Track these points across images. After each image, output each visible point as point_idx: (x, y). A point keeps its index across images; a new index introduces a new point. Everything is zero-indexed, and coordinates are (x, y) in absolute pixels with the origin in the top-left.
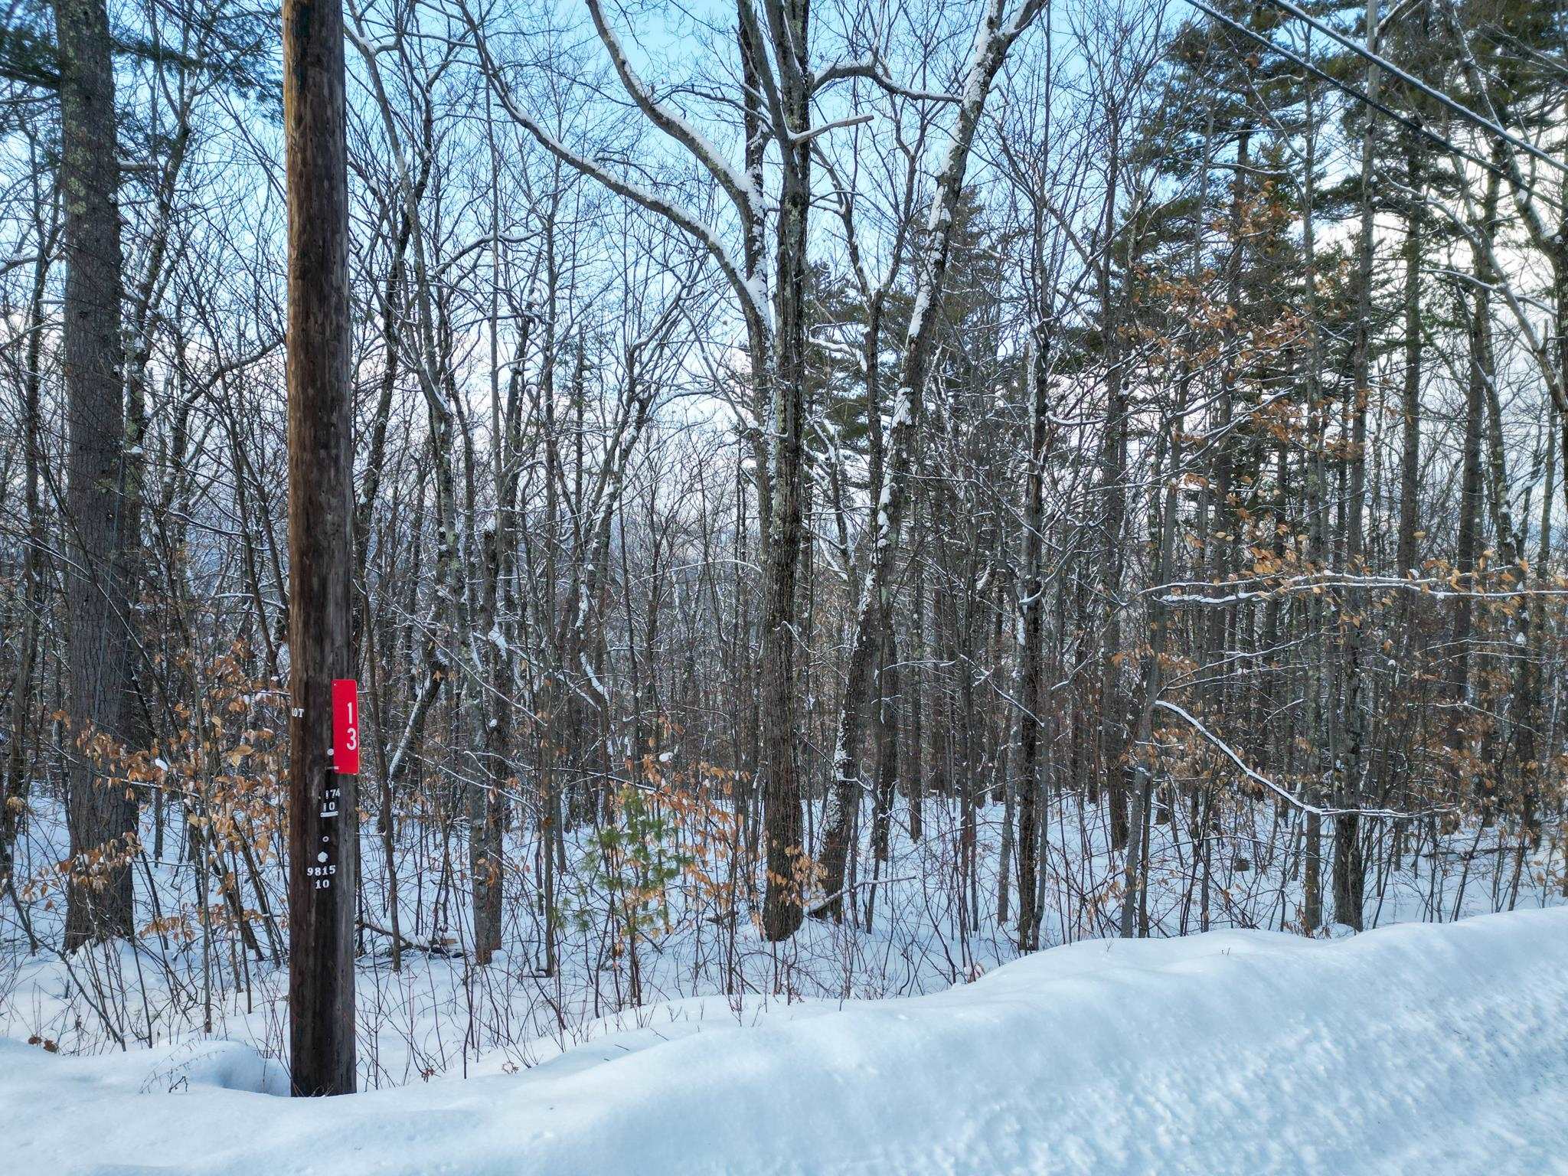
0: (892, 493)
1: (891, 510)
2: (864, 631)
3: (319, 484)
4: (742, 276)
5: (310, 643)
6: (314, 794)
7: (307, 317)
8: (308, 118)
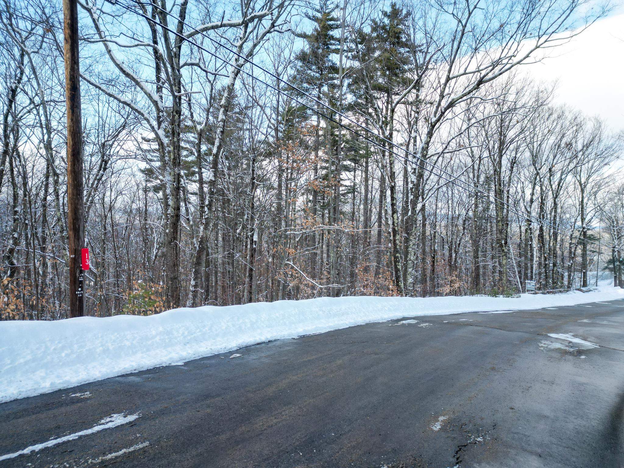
0: (209, 201)
1: (208, 207)
2: (200, 244)
3: (78, 204)
4: (156, 130)
5: (76, 240)
6: (77, 275)
7: (74, 165)
8: (74, 120)
